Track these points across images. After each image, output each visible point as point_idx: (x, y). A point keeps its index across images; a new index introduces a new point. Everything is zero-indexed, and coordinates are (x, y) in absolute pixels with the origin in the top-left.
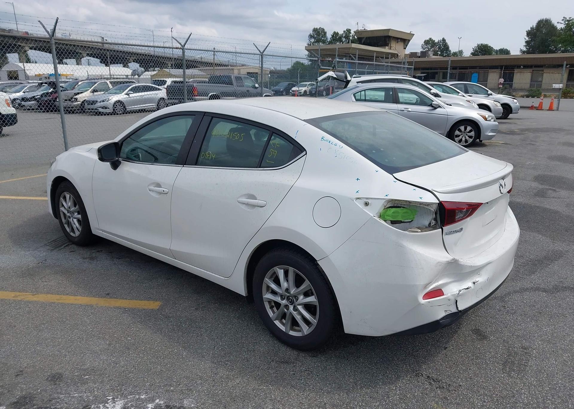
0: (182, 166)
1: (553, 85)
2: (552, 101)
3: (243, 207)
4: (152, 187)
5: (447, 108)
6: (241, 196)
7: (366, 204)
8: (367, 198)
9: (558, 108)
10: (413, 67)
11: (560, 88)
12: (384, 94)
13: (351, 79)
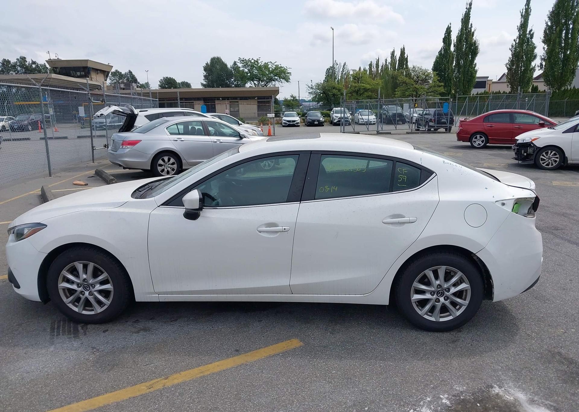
0: (299, 202)
1: (268, 114)
2: (269, 128)
3: (390, 226)
4: (264, 229)
5: (251, 137)
6: (385, 218)
7: (504, 204)
8: (502, 200)
9: (274, 134)
10: (158, 100)
11: (273, 117)
12: (183, 127)
13: (137, 113)
